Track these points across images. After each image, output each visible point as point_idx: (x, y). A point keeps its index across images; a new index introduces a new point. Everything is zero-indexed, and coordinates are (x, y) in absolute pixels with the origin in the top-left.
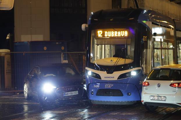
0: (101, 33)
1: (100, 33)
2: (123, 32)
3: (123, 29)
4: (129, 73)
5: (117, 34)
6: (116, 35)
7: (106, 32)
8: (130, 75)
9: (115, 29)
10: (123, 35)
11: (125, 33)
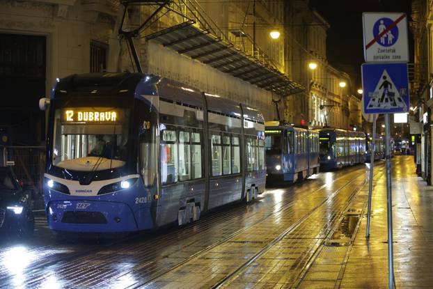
0: (72, 115)
1: (70, 114)
2: (109, 113)
3: (109, 108)
4: (119, 183)
5: (99, 117)
6: (96, 119)
7: (80, 113)
8: (119, 188)
9: (95, 108)
10: (108, 119)
11: (112, 116)
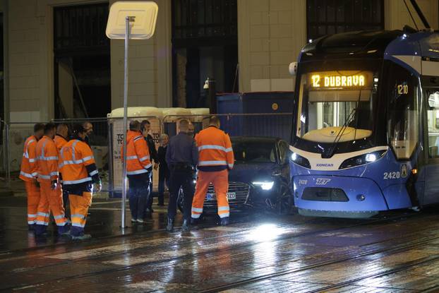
0: (319, 80)
1: (316, 79)
2: (357, 76)
3: (356, 72)
4: (363, 157)
5: (346, 82)
6: (344, 84)
7: (326, 78)
8: (364, 162)
9: (341, 72)
10: (356, 84)
11: (359, 80)
